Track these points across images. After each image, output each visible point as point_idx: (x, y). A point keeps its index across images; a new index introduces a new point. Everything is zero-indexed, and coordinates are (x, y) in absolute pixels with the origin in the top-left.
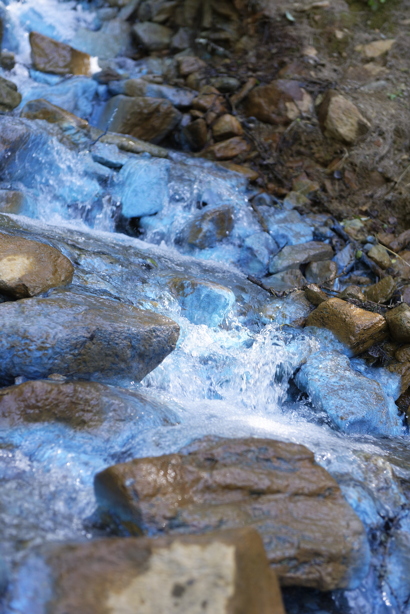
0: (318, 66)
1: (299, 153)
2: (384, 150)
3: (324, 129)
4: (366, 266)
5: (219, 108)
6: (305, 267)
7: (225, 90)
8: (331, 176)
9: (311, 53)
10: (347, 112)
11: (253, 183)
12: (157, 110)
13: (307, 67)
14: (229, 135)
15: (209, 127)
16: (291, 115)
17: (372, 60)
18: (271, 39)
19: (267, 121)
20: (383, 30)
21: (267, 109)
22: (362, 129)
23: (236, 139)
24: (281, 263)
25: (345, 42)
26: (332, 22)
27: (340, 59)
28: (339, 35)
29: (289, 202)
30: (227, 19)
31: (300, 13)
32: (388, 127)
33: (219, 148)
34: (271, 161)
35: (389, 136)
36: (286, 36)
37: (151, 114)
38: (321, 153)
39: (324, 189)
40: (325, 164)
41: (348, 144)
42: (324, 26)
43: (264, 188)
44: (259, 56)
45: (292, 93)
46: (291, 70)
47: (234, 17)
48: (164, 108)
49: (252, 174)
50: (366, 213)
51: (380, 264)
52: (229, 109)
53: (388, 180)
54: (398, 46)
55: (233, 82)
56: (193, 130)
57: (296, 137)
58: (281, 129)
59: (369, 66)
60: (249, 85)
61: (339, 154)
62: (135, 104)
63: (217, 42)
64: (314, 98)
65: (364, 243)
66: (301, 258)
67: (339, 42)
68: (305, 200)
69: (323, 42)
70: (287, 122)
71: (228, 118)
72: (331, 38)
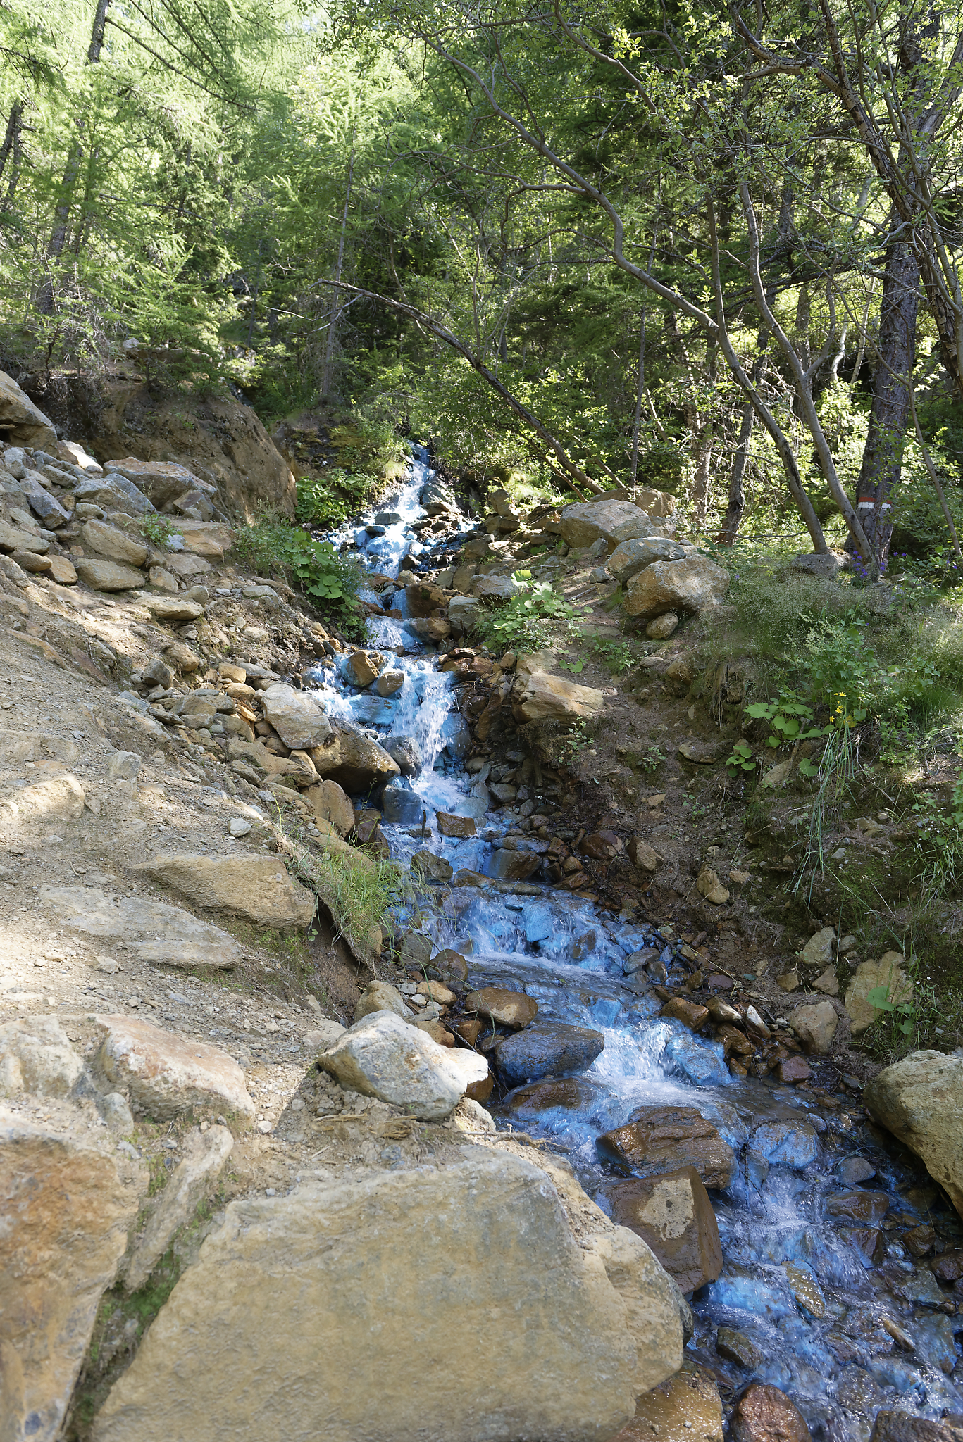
0: (620, 815)
1: (621, 879)
2: (674, 875)
3: (634, 864)
4: (680, 960)
5: (565, 853)
6: (645, 967)
7: (567, 840)
8: (644, 894)
9: (615, 805)
10: (649, 853)
11: (596, 904)
12: (528, 859)
13: (614, 817)
14: (575, 871)
15: (561, 866)
16: (611, 854)
17: (654, 808)
18: (586, 797)
19: (596, 858)
20: (657, 787)
21: (596, 851)
22: (659, 863)
23: (580, 874)
24: (632, 966)
25: (634, 796)
26: (624, 784)
27: (633, 808)
28: (630, 792)
29: (623, 917)
30: (553, 781)
31: (602, 778)
32: (675, 860)
33: (571, 881)
34: (603, 887)
35: (677, 865)
36: (597, 795)
37: (524, 862)
38: (635, 879)
39: (641, 903)
40: (639, 886)
41: (652, 872)
42: (619, 786)
43: (603, 905)
44: (581, 810)
45: (610, 840)
46: (605, 822)
47: (558, 780)
48: (532, 858)
49: (595, 898)
50: (671, 920)
51: (689, 959)
52: (571, 853)
53: (680, 895)
54: (668, 797)
55: (571, 834)
56: (553, 871)
57: (617, 868)
58: (606, 863)
59: (653, 812)
60: (581, 835)
61: (646, 881)
62: (513, 856)
63: (550, 797)
64: (624, 842)
65: (676, 944)
66: (643, 961)
67: (630, 797)
68: (632, 915)
69: (620, 797)
70: (610, 858)
71: (572, 859)
72: (625, 794)
